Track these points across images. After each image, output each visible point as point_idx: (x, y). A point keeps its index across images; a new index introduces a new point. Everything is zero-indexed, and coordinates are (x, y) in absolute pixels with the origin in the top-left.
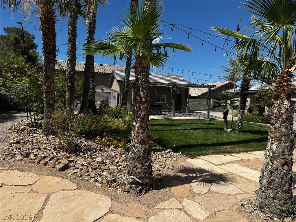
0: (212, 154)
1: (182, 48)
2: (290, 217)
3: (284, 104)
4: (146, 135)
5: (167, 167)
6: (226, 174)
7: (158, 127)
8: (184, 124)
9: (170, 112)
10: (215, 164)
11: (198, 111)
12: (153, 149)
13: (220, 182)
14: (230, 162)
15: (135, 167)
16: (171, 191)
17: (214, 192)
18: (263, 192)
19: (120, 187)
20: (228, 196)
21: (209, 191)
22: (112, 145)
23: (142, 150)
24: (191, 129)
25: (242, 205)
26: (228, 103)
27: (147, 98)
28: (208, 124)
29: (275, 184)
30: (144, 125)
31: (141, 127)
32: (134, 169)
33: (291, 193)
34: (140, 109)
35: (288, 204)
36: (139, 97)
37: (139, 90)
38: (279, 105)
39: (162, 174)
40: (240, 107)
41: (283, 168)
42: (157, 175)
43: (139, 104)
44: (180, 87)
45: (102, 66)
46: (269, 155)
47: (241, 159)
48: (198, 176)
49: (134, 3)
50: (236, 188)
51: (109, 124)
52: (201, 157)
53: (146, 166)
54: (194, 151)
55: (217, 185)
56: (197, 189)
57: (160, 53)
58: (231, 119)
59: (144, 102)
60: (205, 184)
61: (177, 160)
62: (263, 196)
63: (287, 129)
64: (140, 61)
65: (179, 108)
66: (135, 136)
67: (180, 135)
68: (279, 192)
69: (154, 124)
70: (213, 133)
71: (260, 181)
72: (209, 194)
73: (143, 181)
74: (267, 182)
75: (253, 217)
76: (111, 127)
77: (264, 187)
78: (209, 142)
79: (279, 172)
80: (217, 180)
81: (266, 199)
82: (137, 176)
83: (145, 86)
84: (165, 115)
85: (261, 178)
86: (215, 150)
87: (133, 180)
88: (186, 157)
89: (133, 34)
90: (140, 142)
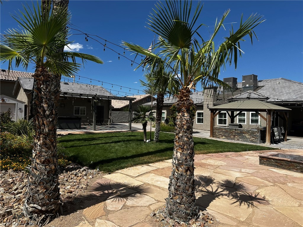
0: (131, 167)
1: (93, 59)
2: (194, 218)
3: (185, 116)
4: (51, 154)
5: (81, 186)
6: (142, 186)
7: (76, 142)
8: (105, 137)
9: (91, 125)
10: (132, 177)
11: (121, 123)
12: (66, 169)
13: (136, 195)
14: (147, 173)
15: (36, 193)
16: (83, 214)
17: (129, 206)
18: (171, 199)
19: (16, 220)
20: (142, 208)
21: (124, 206)
22: (10, 168)
23: (46, 171)
24: (112, 142)
25: (155, 215)
26: (146, 115)
27: (52, 111)
28: (129, 136)
29: (181, 189)
30: (48, 142)
31: (45, 144)
32: (36, 195)
33: (194, 196)
34: (43, 124)
35: (192, 207)
36: (42, 110)
37: (42, 102)
38: (181, 117)
39: (74, 196)
40: (156, 119)
41: (186, 174)
42: (67, 198)
43: (42, 118)
44: (101, 98)
45: (4, 72)
46: (175, 163)
47: (157, 168)
48: (115, 191)
49: (45, 6)
50: (150, 199)
51: (9, 142)
52: (120, 171)
53: (51, 190)
54: (113, 165)
55: (133, 198)
56: (112, 206)
57: (67, 61)
58: (150, 130)
59: (48, 116)
60: (120, 199)
61: (93, 178)
62: (171, 203)
63: (188, 138)
64: (44, 69)
65: (101, 121)
66: (37, 156)
67: (100, 150)
68: (184, 197)
69: (70, 139)
70: (133, 144)
71: (169, 188)
72: (124, 210)
73: (47, 208)
74: (175, 189)
75: (163, 225)
76: (10, 146)
77: (172, 194)
78: (129, 155)
79: (183, 178)
80: (133, 193)
81: (174, 205)
82: (40, 203)
83: (50, 97)
84: (85, 128)
85: (170, 185)
86: (134, 161)
87: (34, 208)
88: (103, 173)
89: (33, 38)
90: (43, 163)
